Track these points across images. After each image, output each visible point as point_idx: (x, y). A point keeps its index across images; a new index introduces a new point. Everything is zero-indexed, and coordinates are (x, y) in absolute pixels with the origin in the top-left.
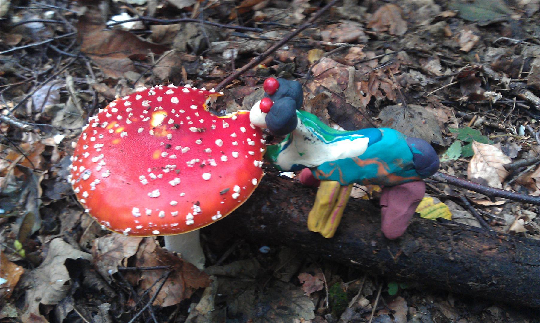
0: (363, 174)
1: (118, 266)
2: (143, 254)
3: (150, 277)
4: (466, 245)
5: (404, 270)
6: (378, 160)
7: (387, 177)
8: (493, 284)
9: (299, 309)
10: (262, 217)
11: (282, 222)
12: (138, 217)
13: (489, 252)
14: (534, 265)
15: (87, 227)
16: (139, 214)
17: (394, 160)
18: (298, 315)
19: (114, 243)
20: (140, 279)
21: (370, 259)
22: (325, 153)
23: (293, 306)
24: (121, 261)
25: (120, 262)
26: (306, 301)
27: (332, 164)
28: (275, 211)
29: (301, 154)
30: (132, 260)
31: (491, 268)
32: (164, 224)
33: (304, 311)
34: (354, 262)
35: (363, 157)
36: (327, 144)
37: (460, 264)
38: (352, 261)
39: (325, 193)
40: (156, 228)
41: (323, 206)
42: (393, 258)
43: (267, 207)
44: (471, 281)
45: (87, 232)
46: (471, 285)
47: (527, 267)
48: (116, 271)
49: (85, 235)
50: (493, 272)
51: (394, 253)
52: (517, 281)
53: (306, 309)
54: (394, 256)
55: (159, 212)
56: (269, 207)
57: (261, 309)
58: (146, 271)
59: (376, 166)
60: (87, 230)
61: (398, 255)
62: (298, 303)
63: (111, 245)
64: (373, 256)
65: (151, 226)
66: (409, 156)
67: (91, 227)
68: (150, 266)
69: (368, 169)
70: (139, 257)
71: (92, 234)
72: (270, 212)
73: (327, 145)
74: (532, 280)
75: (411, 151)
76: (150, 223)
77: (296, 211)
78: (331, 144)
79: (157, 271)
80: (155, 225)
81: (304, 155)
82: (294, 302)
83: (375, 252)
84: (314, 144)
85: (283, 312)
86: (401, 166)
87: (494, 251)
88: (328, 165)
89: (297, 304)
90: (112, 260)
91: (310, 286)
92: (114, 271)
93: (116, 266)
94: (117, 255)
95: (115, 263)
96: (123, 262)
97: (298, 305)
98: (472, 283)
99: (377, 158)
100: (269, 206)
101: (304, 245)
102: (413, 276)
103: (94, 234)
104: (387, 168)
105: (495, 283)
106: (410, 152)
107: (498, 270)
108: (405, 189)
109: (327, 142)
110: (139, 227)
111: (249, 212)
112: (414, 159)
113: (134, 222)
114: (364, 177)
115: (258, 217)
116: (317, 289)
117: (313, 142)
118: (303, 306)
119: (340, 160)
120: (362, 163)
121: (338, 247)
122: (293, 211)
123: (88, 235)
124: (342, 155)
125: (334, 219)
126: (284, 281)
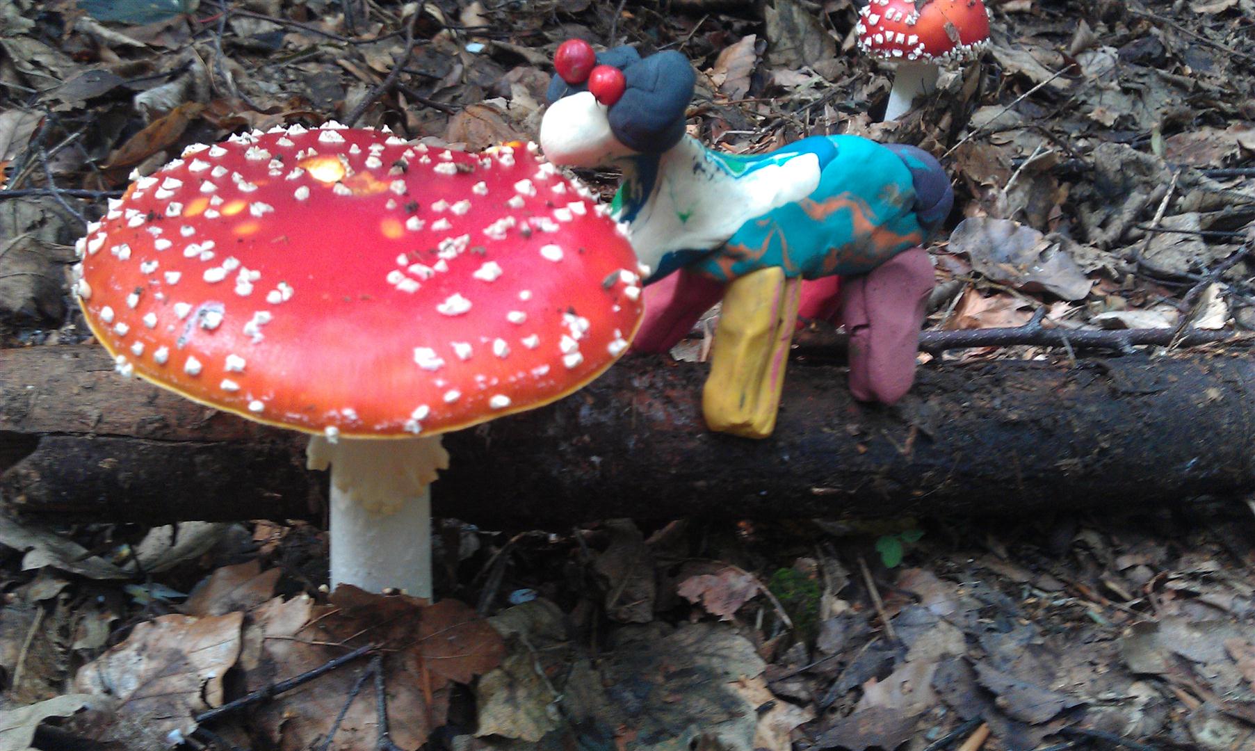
0: (824, 238)
1: (194, 713)
2: (263, 649)
3: (310, 707)
4: (1020, 388)
5: (930, 473)
6: (850, 198)
7: (870, 237)
8: (1103, 452)
9: (720, 660)
10: (587, 438)
11: (636, 436)
12: (441, 369)
13: (1065, 390)
14: (1154, 393)
15: (15, 664)
16: (440, 362)
17: (882, 191)
18: (727, 673)
19: (150, 657)
20: (281, 722)
21: (855, 469)
22: (739, 199)
23: (701, 661)
24: (197, 695)
25: (195, 699)
26: (726, 639)
27: (763, 223)
28: (612, 413)
29: (684, 218)
30: (233, 678)
31: (1088, 418)
32: (514, 374)
33: (735, 660)
34: (822, 490)
35: (818, 196)
36: (737, 178)
37: (1031, 425)
38: (816, 490)
39: (758, 303)
40: (498, 390)
41: (756, 340)
42: (902, 451)
43: (591, 409)
44: (1063, 457)
45: (22, 678)
46: (1066, 465)
47: (1145, 398)
48: (192, 727)
49: (19, 687)
50: (1097, 424)
51: (901, 441)
52: (1140, 431)
53: (735, 655)
54: (903, 446)
55: (489, 345)
56: (594, 407)
57: (628, 695)
58: (293, 691)
59: (847, 214)
60: (20, 670)
61: (909, 440)
62: (709, 651)
63: (145, 666)
64: (859, 459)
65: (482, 386)
66: (906, 177)
67: (26, 662)
68: (299, 671)
69: (834, 224)
70: (250, 664)
71: (37, 681)
72: (603, 419)
73: (739, 180)
74: (1163, 423)
75: (906, 164)
76: (480, 378)
77: (658, 405)
78: (744, 179)
79: (327, 679)
80: (495, 381)
81: (690, 219)
82: (696, 653)
83: (862, 449)
84: (712, 181)
85: (687, 681)
86: (896, 201)
87: (1072, 387)
88: (753, 227)
89: (706, 655)
90: (167, 705)
91: (724, 598)
92: (185, 728)
93: (187, 713)
94: (176, 683)
95: (180, 706)
96: (203, 696)
97: (713, 655)
98: (1064, 462)
99: (846, 194)
100: (594, 404)
101: (701, 483)
102: (949, 485)
103: (41, 678)
104: (869, 212)
105: (1107, 446)
106: (902, 166)
107: (1101, 417)
108: (900, 268)
109: (736, 175)
110: (451, 396)
111: (551, 432)
112: (915, 182)
113: (434, 387)
114: (830, 245)
115: (574, 441)
116: (745, 597)
117: (709, 176)
118: (724, 652)
119: (776, 212)
120: (819, 211)
121: (783, 462)
122: (650, 405)
123: (27, 684)
124: (777, 197)
125: (774, 376)
126: (640, 620)
